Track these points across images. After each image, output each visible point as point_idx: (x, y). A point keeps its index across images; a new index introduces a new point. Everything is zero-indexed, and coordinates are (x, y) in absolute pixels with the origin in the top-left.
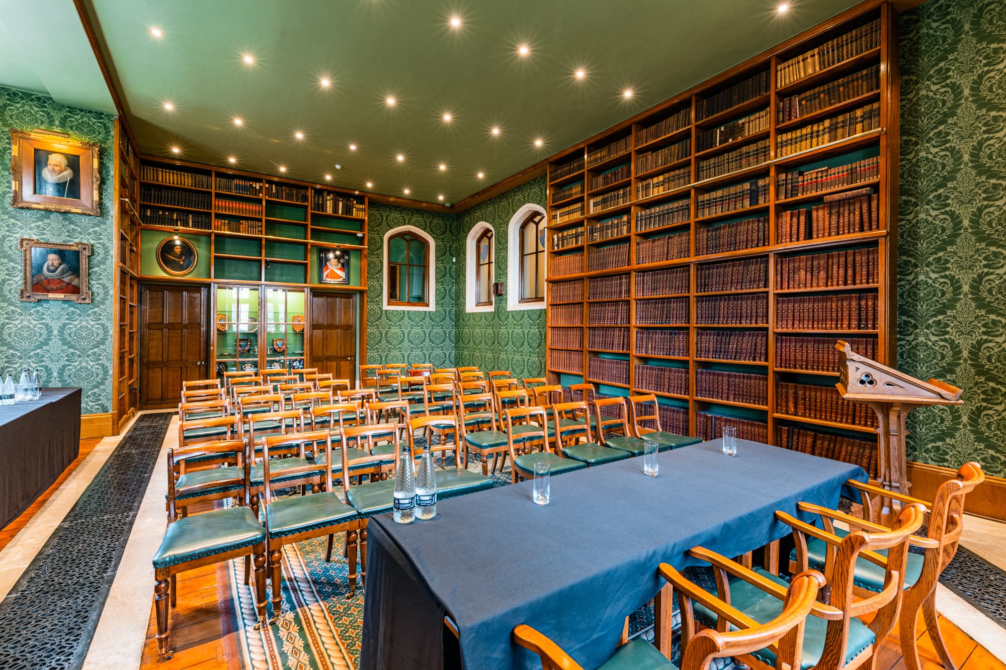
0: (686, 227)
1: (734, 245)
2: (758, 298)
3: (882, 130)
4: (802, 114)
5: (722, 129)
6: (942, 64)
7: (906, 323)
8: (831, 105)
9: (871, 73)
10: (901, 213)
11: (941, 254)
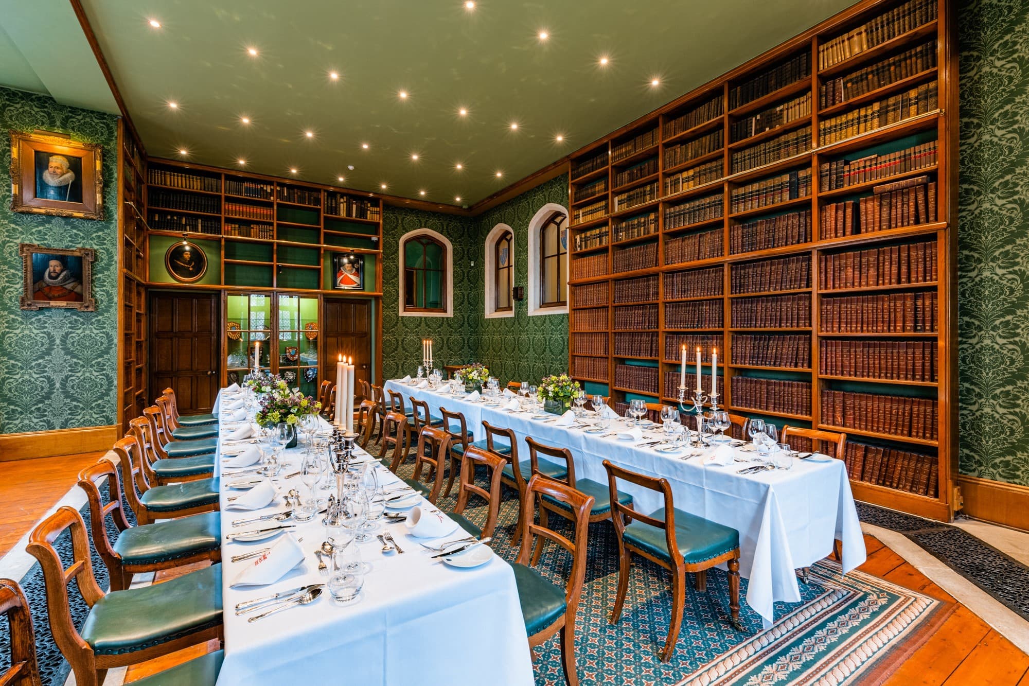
0: (719, 225)
1: (772, 242)
2: (800, 299)
3: (941, 111)
4: (847, 98)
5: (758, 117)
6: (1007, 37)
7: (968, 324)
8: (880, 86)
9: (927, 50)
10: (961, 204)
11: (1008, 247)
